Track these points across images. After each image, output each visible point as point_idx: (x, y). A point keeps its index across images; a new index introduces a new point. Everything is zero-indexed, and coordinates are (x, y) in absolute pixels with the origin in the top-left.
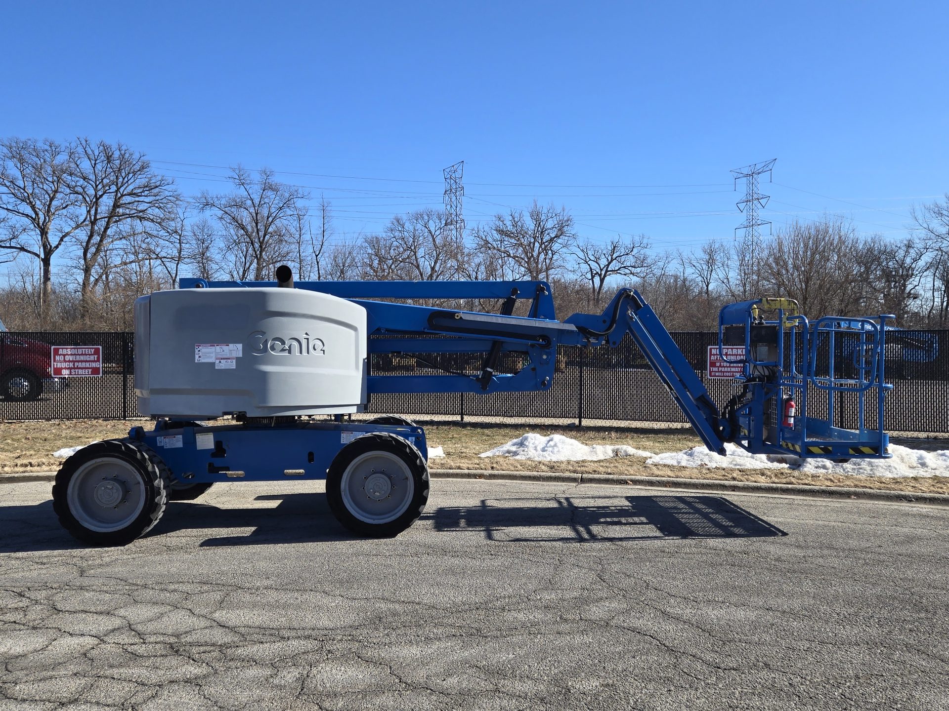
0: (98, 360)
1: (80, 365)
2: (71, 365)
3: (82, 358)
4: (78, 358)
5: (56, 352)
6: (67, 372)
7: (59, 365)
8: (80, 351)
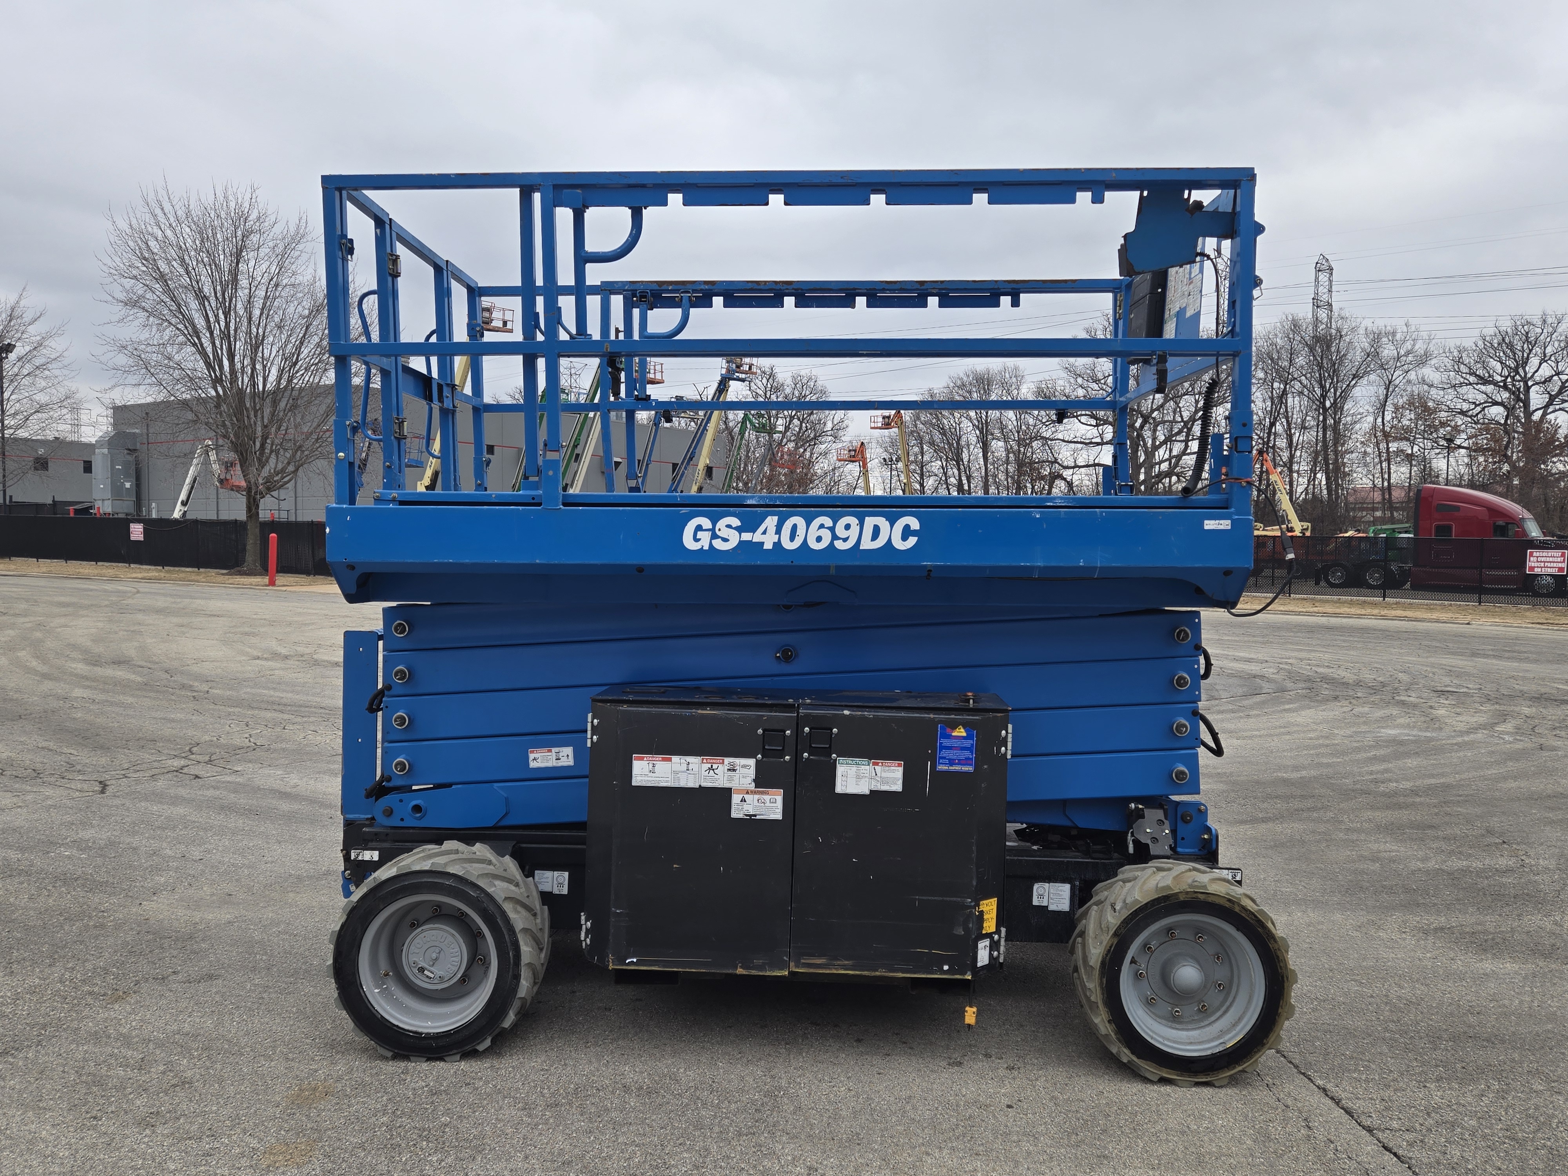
0: (1564, 561)
1: (1549, 565)
2: (1542, 564)
3: (1551, 559)
4: (1548, 559)
5: (1531, 555)
6: (1539, 570)
7: (1533, 564)
8: (1550, 554)
